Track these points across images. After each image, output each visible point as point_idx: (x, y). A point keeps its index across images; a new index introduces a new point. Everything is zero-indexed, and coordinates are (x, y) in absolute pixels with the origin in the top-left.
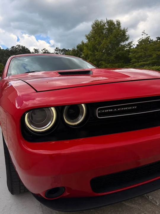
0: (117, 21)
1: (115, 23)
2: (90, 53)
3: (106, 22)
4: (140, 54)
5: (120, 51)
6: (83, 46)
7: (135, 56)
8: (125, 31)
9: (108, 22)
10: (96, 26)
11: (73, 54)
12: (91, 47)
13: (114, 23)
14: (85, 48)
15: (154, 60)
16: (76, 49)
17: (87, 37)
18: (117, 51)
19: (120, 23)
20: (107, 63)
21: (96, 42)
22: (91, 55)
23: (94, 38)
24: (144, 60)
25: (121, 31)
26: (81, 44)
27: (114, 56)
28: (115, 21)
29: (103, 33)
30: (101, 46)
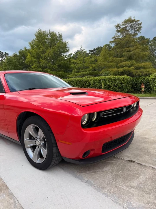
0: (60, 34)
1: (58, 35)
2: (34, 59)
3: (49, 33)
4: (79, 65)
5: (62, 62)
6: (26, 52)
7: (75, 66)
8: (66, 44)
9: (51, 34)
10: (39, 34)
11: (15, 59)
12: (35, 54)
13: (56, 36)
14: (29, 54)
15: (90, 71)
16: (18, 54)
17: (30, 44)
18: (60, 61)
19: (61, 36)
20: (52, 71)
21: (40, 50)
22: (35, 61)
23: (38, 46)
24: (83, 70)
25: (62, 43)
26: (23, 49)
27: (57, 65)
28: (58, 33)
29: (46, 42)
30: (46, 55)
